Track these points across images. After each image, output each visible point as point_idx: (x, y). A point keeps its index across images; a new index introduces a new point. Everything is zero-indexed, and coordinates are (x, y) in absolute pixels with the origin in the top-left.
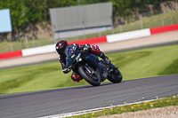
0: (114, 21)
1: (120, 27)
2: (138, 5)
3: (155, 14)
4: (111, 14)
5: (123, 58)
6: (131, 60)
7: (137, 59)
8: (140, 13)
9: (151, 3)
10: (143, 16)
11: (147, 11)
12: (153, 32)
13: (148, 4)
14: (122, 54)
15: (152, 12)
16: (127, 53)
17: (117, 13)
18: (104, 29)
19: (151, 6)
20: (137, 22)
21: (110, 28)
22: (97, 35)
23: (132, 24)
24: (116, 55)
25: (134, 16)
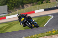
1: (10, 13)
2: (16, 6)
4: (7, 9)
5: (12, 24)
6: (14, 24)
7: (16, 24)
8: (17, 8)
9: (21, 5)
11: (19, 8)
13: (20, 5)
14: (11, 22)
15: (21, 8)
16: (13, 22)
17: (9, 9)
18: (5, 14)
19: (20, 6)
20: (16, 12)
21: (7, 14)
22: (2, 16)
23: (14, 12)
24: (9, 23)
25: (15, 10)
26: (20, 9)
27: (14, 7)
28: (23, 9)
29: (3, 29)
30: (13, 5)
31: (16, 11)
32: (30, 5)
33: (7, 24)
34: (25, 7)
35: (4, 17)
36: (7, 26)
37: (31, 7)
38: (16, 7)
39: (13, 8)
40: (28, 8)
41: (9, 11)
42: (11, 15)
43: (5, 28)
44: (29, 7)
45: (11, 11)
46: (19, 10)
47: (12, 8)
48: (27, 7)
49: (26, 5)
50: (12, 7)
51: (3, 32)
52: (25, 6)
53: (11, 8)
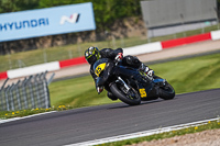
18: (208, 24)
21: (214, 23)
22: (198, 31)
29: (202, 76)
33: (215, 61)
35: (203, 33)
36: (214, 65)
43: (209, 72)
51: (200, 88)
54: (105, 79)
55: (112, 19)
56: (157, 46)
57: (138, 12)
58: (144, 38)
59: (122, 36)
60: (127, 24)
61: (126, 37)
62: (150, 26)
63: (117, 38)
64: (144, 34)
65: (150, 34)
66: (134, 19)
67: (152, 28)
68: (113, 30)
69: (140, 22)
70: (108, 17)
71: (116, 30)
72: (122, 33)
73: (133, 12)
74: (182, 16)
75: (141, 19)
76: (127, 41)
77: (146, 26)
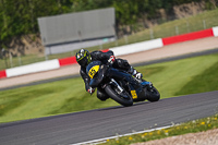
0: (117, 30)
1: (126, 37)
2: (147, 10)
3: (168, 20)
4: (113, 22)
8: (149, 19)
9: (163, 7)
10: (153, 23)
12: (166, 42)
13: (159, 8)
15: (164, 18)
17: (122, 21)
18: (106, 41)
19: (162, 11)
20: (146, 31)
21: (112, 40)
23: (140, 34)
25: (142, 24)
26: (159, 23)
27: (138, 15)
28: (170, 23)
30: (136, 8)
31: (147, 27)
32: (198, 7)
34: (180, 16)
37: (201, 13)
38: (146, 15)
39: (134, 17)
40: (188, 17)
41: (121, 27)
42: (130, 43)
44: (191, 14)
45: (128, 30)
46: (156, 25)
47: (131, 18)
48: (184, 14)
49: (181, 6)
50: (132, 13)
52: (177, 10)
53: (127, 17)
54: (100, 80)
55: (9, 36)
56: (55, 64)
57: (36, 30)
58: (41, 56)
59: (19, 54)
60: (24, 41)
61: (23, 54)
62: (47, 43)
63: (15, 56)
64: (41, 51)
65: (47, 51)
66: (32, 36)
67: (49, 46)
68: (10, 48)
69: (37, 39)
70: (5, 34)
71: (13, 47)
72: (19, 51)
73: (31, 29)
74: (80, 33)
75: (39, 36)
76: (24, 58)
77: (43, 43)
